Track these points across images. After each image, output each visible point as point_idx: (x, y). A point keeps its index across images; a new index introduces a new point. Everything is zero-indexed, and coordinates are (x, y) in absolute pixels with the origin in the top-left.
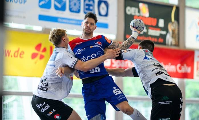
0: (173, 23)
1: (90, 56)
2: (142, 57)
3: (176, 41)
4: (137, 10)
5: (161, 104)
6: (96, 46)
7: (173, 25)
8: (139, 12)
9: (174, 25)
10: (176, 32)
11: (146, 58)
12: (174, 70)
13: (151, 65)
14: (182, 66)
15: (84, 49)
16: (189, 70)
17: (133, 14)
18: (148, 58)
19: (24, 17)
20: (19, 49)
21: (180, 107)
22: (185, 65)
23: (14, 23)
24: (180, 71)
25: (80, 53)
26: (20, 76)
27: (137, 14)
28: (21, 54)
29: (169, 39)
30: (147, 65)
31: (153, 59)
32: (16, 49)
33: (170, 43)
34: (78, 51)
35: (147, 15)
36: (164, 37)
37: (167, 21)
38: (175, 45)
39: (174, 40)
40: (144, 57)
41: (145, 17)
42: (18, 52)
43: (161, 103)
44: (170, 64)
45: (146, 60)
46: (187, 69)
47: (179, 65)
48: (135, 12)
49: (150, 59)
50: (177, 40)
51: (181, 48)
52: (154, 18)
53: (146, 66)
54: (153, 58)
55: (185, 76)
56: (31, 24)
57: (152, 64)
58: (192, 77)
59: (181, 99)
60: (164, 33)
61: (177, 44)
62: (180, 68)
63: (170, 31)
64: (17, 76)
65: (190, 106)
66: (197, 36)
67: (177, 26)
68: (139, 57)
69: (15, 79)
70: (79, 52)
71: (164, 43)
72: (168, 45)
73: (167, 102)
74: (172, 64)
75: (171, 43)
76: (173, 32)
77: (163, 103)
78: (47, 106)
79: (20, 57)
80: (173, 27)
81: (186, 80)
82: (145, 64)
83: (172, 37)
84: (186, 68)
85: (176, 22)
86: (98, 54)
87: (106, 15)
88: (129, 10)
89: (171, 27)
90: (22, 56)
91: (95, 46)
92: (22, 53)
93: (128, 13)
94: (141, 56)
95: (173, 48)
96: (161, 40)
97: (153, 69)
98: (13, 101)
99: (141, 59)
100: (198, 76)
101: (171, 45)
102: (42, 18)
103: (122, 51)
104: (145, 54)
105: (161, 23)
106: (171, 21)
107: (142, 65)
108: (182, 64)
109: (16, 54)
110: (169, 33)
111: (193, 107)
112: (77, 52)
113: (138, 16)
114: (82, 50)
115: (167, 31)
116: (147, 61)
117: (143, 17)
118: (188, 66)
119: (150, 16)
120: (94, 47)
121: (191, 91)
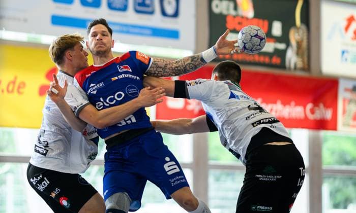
0: (298, 29)
1: (112, 97)
2: (226, 94)
3: (303, 62)
4: (232, 5)
5: (260, 179)
6: (122, 77)
7: (298, 32)
8: (236, 8)
9: (301, 32)
10: (305, 44)
11: (232, 96)
12: (302, 115)
13: (244, 108)
14: (316, 108)
15: (102, 84)
16: (328, 115)
17: (225, 12)
18: (237, 96)
19: (25, 20)
20: (16, 78)
21: (298, 185)
22: (321, 106)
23: (6, 30)
24: (311, 117)
25: (95, 92)
26: (19, 127)
27: (232, 12)
28: (19, 88)
29: (292, 58)
30: (236, 110)
31: (245, 97)
32: (11, 78)
33: (292, 66)
34: (92, 87)
35: (250, 14)
36: (282, 54)
37: (288, 25)
38: (303, 69)
39: (300, 59)
40: (229, 94)
41: (247, 19)
42: (14, 82)
43: (261, 177)
44: (293, 103)
45: (233, 100)
46: (325, 113)
47: (309, 106)
48: (228, 9)
49: (240, 97)
50: (306, 59)
51: (314, 73)
52: (264, 19)
53: (234, 111)
54: (244, 95)
55: (321, 125)
56: (37, 33)
57: (244, 106)
58: (335, 128)
59: (301, 169)
60: (281, 46)
61: (306, 67)
62: (312, 112)
63: (293, 42)
64: (13, 126)
65: (331, 180)
66: (343, 52)
67: (305, 34)
68: (220, 95)
69: (9, 133)
70: (93, 89)
71: (282, 66)
72: (290, 69)
73: (272, 177)
74: (297, 104)
75: (295, 65)
76: (299, 44)
77: (264, 178)
78: (45, 182)
79: (19, 92)
80: (299, 35)
81: (323, 133)
82: (233, 108)
83: (297, 54)
84: (324, 111)
85: (304, 27)
86: (128, 91)
87: (176, 14)
88: (217, 6)
89: (294, 36)
90: (21, 90)
91: (120, 77)
92: (22, 86)
93: (216, 10)
94: (224, 93)
95: (300, 74)
96: (276, 60)
97: (247, 116)
98: (6, 173)
99: (224, 98)
100: (344, 125)
101: (295, 68)
102: (57, 20)
103: (188, 82)
104: (229, 88)
105: (277, 29)
106: (294, 24)
107: (227, 109)
108: (316, 103)
109: (11, 88)
110: (292, 46)
111: (337, 183)
112: (89, 90)
113: (234, 17)
114: (98, 85)
115: (288, 44)
116: (237, 102)
117: (242, 17)
118: (327, 106)
119: (257, 15)
120: (118, 79)
121: (333, 153)
